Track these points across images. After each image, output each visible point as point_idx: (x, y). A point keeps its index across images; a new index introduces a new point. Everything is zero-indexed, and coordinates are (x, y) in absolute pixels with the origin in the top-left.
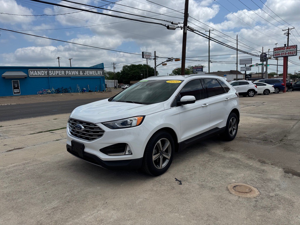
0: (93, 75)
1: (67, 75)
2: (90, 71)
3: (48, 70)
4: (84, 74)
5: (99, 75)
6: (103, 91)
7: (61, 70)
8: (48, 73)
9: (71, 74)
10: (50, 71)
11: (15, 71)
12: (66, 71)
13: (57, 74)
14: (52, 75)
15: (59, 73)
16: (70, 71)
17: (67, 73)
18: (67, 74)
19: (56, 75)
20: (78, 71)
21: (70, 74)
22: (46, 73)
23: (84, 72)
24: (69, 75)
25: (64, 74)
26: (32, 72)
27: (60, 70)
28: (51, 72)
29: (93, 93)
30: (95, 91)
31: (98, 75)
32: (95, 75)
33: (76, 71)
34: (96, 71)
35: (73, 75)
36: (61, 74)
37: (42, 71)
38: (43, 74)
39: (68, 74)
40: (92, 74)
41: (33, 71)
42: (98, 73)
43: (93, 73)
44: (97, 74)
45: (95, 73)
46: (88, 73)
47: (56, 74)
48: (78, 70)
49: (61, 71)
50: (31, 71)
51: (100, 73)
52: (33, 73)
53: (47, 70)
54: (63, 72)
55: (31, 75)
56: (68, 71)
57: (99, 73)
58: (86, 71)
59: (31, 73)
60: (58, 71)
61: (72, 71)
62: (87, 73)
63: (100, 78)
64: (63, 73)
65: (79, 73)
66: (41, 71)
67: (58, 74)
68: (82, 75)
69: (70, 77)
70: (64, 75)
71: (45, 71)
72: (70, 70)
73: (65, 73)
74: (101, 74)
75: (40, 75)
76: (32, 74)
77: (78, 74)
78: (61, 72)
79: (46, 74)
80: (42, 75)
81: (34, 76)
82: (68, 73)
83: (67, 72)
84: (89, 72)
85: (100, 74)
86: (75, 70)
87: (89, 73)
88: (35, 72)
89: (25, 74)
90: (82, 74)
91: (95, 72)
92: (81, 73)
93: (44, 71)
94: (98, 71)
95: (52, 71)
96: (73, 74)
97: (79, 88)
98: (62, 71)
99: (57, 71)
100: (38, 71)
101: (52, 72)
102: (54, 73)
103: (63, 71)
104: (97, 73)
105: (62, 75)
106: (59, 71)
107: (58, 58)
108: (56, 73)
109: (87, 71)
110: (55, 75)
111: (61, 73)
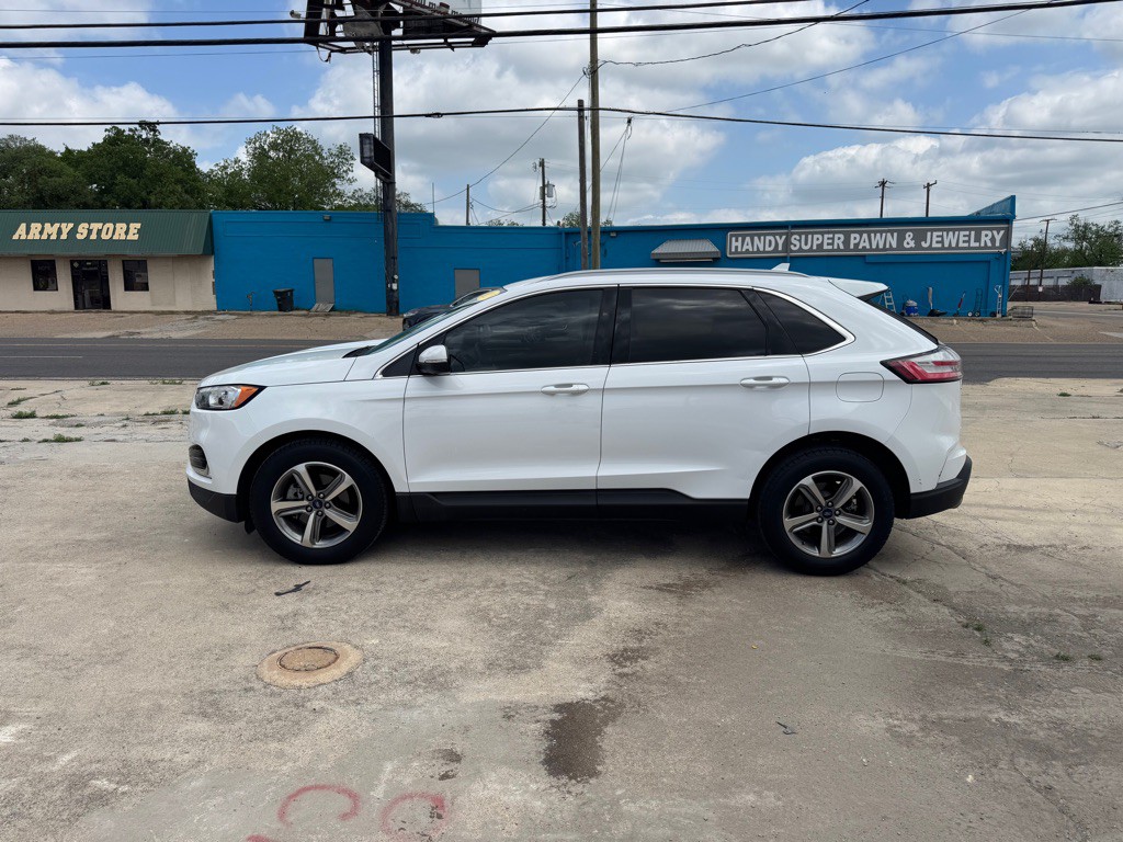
0: (957, 247)
1: (851, 250)
2: (948, 231)
3: (787, 234)
4: (918, 246)
5: (986, 247)
6: (994, 315)
7: (834, 233)
8: (787, 243)
9: (868, 247)
10: (794, 237)
11: (697, 239)
12: (853, 236)
13: (818, 245)
14: (801, 249)
15: (826, 241)
16: (865, 236)
17: (853, 242)
18: (852, 247)
19: (815, 251)
20: (895, 234)
21: (864, 247)
22: (781, 242)
23: (919, 238)
24: (860, 250)
25: (842, 247)
26: (737, 241)
27: (828, 233)
28: (798, 237)
29: (943, 320)
30: (956, 315)
31: (980, 248)
32: (969, 248)
33: (889, 234)
34: (973, 233)
35: (877, 249)
36: (830, 247)
37: (768, 238)
38: (770, 246)
39: (857, 245)
40: (954, 245)
41: (740, 239)
42: (983, 239)
43: (962, 239)
44: (977, 244)
45: (969, 242)
46: (937, 242)
47: (815, 248)
48: (895, 231)
49: (831, 236)
50: (734, 239)
51: (993, 240)
52: (739, 244)
53: (783, 234)
54: (839, 239)
55: (733, 250)
56: (857, 236)
57: (989, 238)
58: (929, 234)
59: (734, 244)
60: (822, 234)
61: (872, 235)
62: (935, 239)
63: (989, 262)
64: (840, 242)
65: (901, 239)
66: (765, 235)
67: (820, 246)
68: (911, 249)
69: (864, 256)
70: (842, 251)
71: (778, 237)
72: (865, 232)
73: (847, 242)
74: (997, 244)
75: (761, 249)
76: (737, 247)
77: (894, 246)
78: (833, 239)
79: (780, 248)
80: (767, 249)
81: (742, 253)
82: (856, 241)
83: (854, 238)
84: (942, 236)
85: (989, 244)
86: (887, 232)
87: (942, 242)
88: (748, 239)
89: (714, 249)
90: (912, 244)
91: (969, 236)
92: (909, 242)
93: (774, 235)
94: (984, 233)
95: (800, 235)
96: (874, 247)
97: (889, 301)
98: (837, 236)
99: (820, 236)
100: (756, 238)
101: (800, 241)
102: (806, 244)
103: (842, 236)
104: (978, 239)
105: (833, 250)
106: (826, 236)
107: (883, 184)
108: (816, 242)
109: (935, 234)
110: (811, 250)
111: (832, 244)
